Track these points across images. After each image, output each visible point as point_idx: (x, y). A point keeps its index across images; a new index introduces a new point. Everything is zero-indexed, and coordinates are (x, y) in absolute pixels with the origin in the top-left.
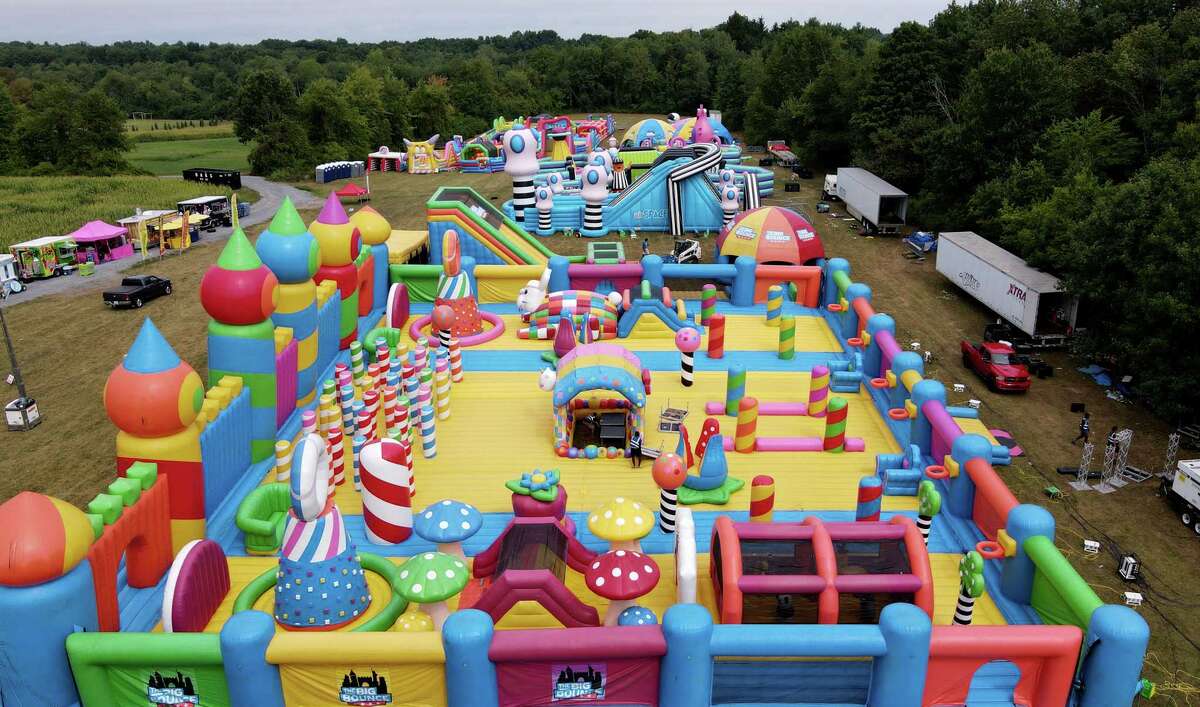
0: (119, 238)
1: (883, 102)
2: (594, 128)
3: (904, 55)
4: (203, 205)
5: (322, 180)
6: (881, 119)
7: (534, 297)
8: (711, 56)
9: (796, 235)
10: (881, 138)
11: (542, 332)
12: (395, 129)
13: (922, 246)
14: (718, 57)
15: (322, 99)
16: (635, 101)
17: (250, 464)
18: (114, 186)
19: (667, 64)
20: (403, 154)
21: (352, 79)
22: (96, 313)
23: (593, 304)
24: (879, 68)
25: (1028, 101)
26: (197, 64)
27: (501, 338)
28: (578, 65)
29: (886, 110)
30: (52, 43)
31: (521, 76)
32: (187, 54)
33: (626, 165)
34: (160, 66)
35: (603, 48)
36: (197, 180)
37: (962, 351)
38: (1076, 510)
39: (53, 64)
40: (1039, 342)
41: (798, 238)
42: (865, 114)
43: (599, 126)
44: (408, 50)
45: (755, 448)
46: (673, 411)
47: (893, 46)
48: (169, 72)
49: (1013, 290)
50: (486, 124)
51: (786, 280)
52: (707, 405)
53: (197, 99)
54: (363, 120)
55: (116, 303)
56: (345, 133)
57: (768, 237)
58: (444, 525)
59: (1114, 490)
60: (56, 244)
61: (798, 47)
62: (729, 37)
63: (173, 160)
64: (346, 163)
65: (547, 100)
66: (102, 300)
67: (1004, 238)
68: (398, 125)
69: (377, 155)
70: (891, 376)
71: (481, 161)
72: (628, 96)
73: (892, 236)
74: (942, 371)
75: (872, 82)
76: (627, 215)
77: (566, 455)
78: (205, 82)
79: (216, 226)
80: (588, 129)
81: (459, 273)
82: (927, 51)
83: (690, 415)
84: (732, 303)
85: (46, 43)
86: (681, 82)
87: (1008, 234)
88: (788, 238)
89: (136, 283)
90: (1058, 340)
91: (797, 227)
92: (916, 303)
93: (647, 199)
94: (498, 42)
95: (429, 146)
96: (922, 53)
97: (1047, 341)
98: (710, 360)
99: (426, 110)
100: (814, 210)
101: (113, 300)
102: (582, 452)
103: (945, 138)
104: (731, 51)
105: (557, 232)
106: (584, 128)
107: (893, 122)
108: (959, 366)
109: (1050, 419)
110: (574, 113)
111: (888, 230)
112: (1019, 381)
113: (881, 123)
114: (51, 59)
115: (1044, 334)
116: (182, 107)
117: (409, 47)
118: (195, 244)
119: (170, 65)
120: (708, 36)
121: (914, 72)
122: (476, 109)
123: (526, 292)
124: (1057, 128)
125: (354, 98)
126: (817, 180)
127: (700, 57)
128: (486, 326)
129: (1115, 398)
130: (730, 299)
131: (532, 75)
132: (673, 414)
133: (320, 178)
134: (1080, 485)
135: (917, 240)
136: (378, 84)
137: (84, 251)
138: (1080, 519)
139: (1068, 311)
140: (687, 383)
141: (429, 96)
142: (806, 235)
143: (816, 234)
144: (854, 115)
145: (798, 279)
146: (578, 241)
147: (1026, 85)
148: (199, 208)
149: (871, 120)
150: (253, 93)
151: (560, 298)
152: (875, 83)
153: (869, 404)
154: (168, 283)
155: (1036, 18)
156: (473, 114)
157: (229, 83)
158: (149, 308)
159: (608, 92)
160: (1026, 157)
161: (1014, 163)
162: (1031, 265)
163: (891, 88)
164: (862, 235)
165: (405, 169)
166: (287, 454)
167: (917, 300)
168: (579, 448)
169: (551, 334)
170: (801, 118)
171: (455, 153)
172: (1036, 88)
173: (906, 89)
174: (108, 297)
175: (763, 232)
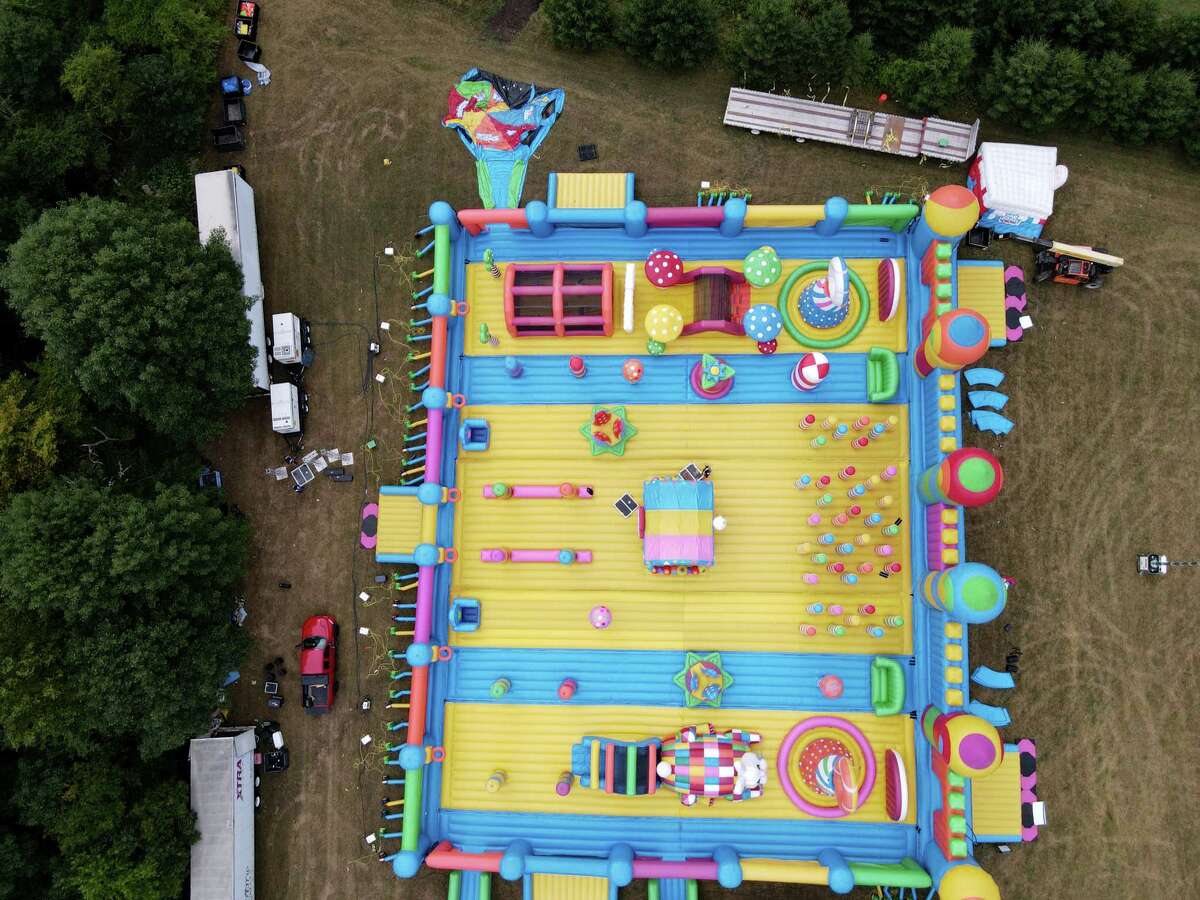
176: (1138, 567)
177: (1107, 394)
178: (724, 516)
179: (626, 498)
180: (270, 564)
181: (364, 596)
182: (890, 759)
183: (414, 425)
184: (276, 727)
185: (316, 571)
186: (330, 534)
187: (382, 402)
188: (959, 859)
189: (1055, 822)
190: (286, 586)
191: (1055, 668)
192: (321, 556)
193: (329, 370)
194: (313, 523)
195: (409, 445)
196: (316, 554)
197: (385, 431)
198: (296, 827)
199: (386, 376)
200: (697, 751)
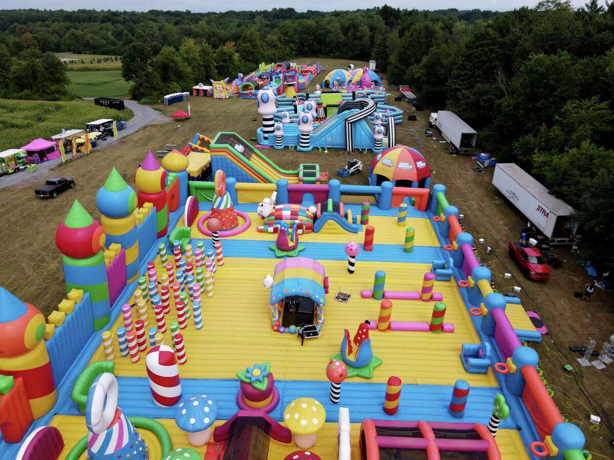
0: (52, 147)
1: (466, 75)
2: (310, 71)
3: (479, 48)
4: (99, 125)
5: (167, 104)
6: (464, 84)
7: (267, 207)
8: (372, 28)
9: (416, 164)
10: (463, 95)
11: (271, 229)
12: (207, 72)
13: (483, 163)
14: (376, 29)
15: (167, 59)
16: (332, 52)
17: (94, 332)
18: (58, 108)
19: (349, 32)
20: (211, 87)
21: (184, 46)
22: (31, 201)
23: (300, 213)
24: (465, 55)
25: (553, 89)
26: (115, 24)
27: (249, 230)
28: (303, 32)
29: (466, 80)
30: (48, 9)
31: (275, 38)
32: (111, 17)
33: (324, 105)
34: (97, 26)
35: (316, 23)
36: (101, 105)
37: (509, 248)
38: (583, 383)
39: (46, 22)
40: (553, 241)
41: (416, 167)
42: (455, 80)
43: (312, 70)
44: (221, 17)
45: (389, 328)
46: (342, 294)
47: (474, 43)
48: (101, 29)
49: (540, 208)
50: (255, 66)
51: (410, 195)
52: (362, 292)
53: (114, 44)
54: (189, 70)
55: (42, 195)
56: (180, 76)
57: (400, 166)
58: (192, 421)
59: (605, 367)
60: (15, 155)
61: (419, 33)
62: (381, 18)
63: (96, 85)
64: (180, 94)
65: (288, 50)
66: (33, 194)
67: (534, 171)
68: (208, 70)
69: (197, 87)
70: (471, 281)
71: (251, 93)
72: (328, 49)
73: (467, 155)
74: (498, 261)
75: (461, 62)
76: (323, 139)
77: (277, 331)
78: (118, 35)
79: (107, 136)
80: (307, 72)
81: (225, 194)
82: (492, 47)
83: (351, 297)
84: (378, 207)
85: (45, 9)
86: (355, 42)
87: (537, 167)
88: (411, 167)
89: (53, 183)
90: (565, 241)
91: (416, 159)
92: (481, 206)
93: (334, 131)
94: (265, 14)
95: (223, 84)
96: (490, 47)
97: (558, 242)
98: (365, 252)
99: (224, 61)
100: (424, 135)
101: (40, 194)
102: (287, 330)
103: (503, 107)
104: (382, 26)
105: (285, 147)
106: (305, 71)
107: (471, 86)
108: (507, 258)
109: (562, 303)
110: (301, 57)
111: (464, 151)
112: (544, 275)
113: (464, 87)
114: (46, 19)
115: (557, 237)
116: (107, 49)
117: (222, 15)
118: (94, 149)
119: (102, 24)
120: (371, 17)
121: (484, 58)
122: (251, 58)
123: (262, 206)
124: (569, 106)
125: (185, 56)
126: (426, 112)
127: (366, 29)
128: (240, 220)
129: (600, 286)
130: (377, 204)
131: (280, 37)
132: (343, 297)
133: (166, 102)
134: (584, 362)
135: (479, 159)
136: (198, 48)
137: (32, 156)
138: (586, 393)
139: (572, 224)
140: (351, 272)
141: (225, 53)
142: (421, 164)
143: (427, 164)
144: (449, 81)
145: (416, 195)
146: (296, 154)
147: (553, 79)
148: (98, 127)
149: (459, 85)
150: (130, 55)
151: (281, 210)
152: (462, 63)
153: (455, 290)
154: (72, 182)
155: (558, 30)
156: (248, 60)
157: (130, 36)
158: (60, 198)
159: (319, 47)
160: (550, 123)
161: (543, 126)
162: (551, 193)
163: (471, 67)
164: (450, 153)
165: (212, 95)
166: (109, 340)
167: (481, 204)
168: (285, 327)
169: (276, 230)
170: (419, 78)
171: (237, 86)
172: (558, 80)
173: (479, 68)
174: (37, 192)
175: (398, 163)
181: (517, 288)
182: (190, 224)
186: (566, 320)
192: (564, 310)
196: (568, 311)
200: (294, 215)
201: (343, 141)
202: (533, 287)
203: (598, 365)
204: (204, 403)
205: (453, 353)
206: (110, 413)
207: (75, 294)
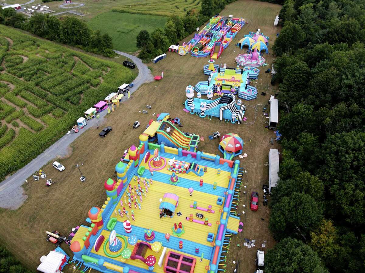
4: (123, 89)
5: (155, 63)
11: (171, 170)
23: (182, 167)
27: (165, 168)
38: (240, 251)
41: (235, 146)
45: (192, 221)
52: (190, 205)
55: (101, 136)
57: (228, 146)
59: (251, 248)
64: (162, 56)
69: (171, 47)
73: (272, 130)
74: (245, 198)
81: (157, 157)
88: (233, 147)
89: (105, 131)
91: (236, 144)
93: (215, 111)
95: (183, 48)
98: (200, 187)
105: (195, 112)
108: (250, 197)
111: (271, 128)
118: (120, 102)
134: (245, 244)
140: (191, 196)
145: (228, 162)
146: (198, 119)
151: (176, 164)
154: (111, 129)
158: (107, 137)
164: (266, 127)
165: (178, 53)
169: (173, 171)
175: (228, 144)
176: (86, 180)
177: (68, 210)
178: (159, 201)
179: (179, 215)
180: (267, 225)
181: (243, 212)
182: (146, 162)
183: (227, 247)
184: (265, 193)
185: (255, 221)
186: (251, 228)
187: (235, 256)
188: (143, 142)
189: (124, 150)
190: (262, 219)
191: (110, 169)
192: (254, 224)
193: (249, 270)
194: (255, 231)
195: (229, 242)
196: (255, 225)
197: (235, 248)
198: (261, 177)
199: (233, 263)
200: (180, 167)
201: (219, 115)
202: (250, 212)
203: (249, 246)
204: (134, 238)
205: (206, 233)
206: (114, 238)
207: (109, 199)
